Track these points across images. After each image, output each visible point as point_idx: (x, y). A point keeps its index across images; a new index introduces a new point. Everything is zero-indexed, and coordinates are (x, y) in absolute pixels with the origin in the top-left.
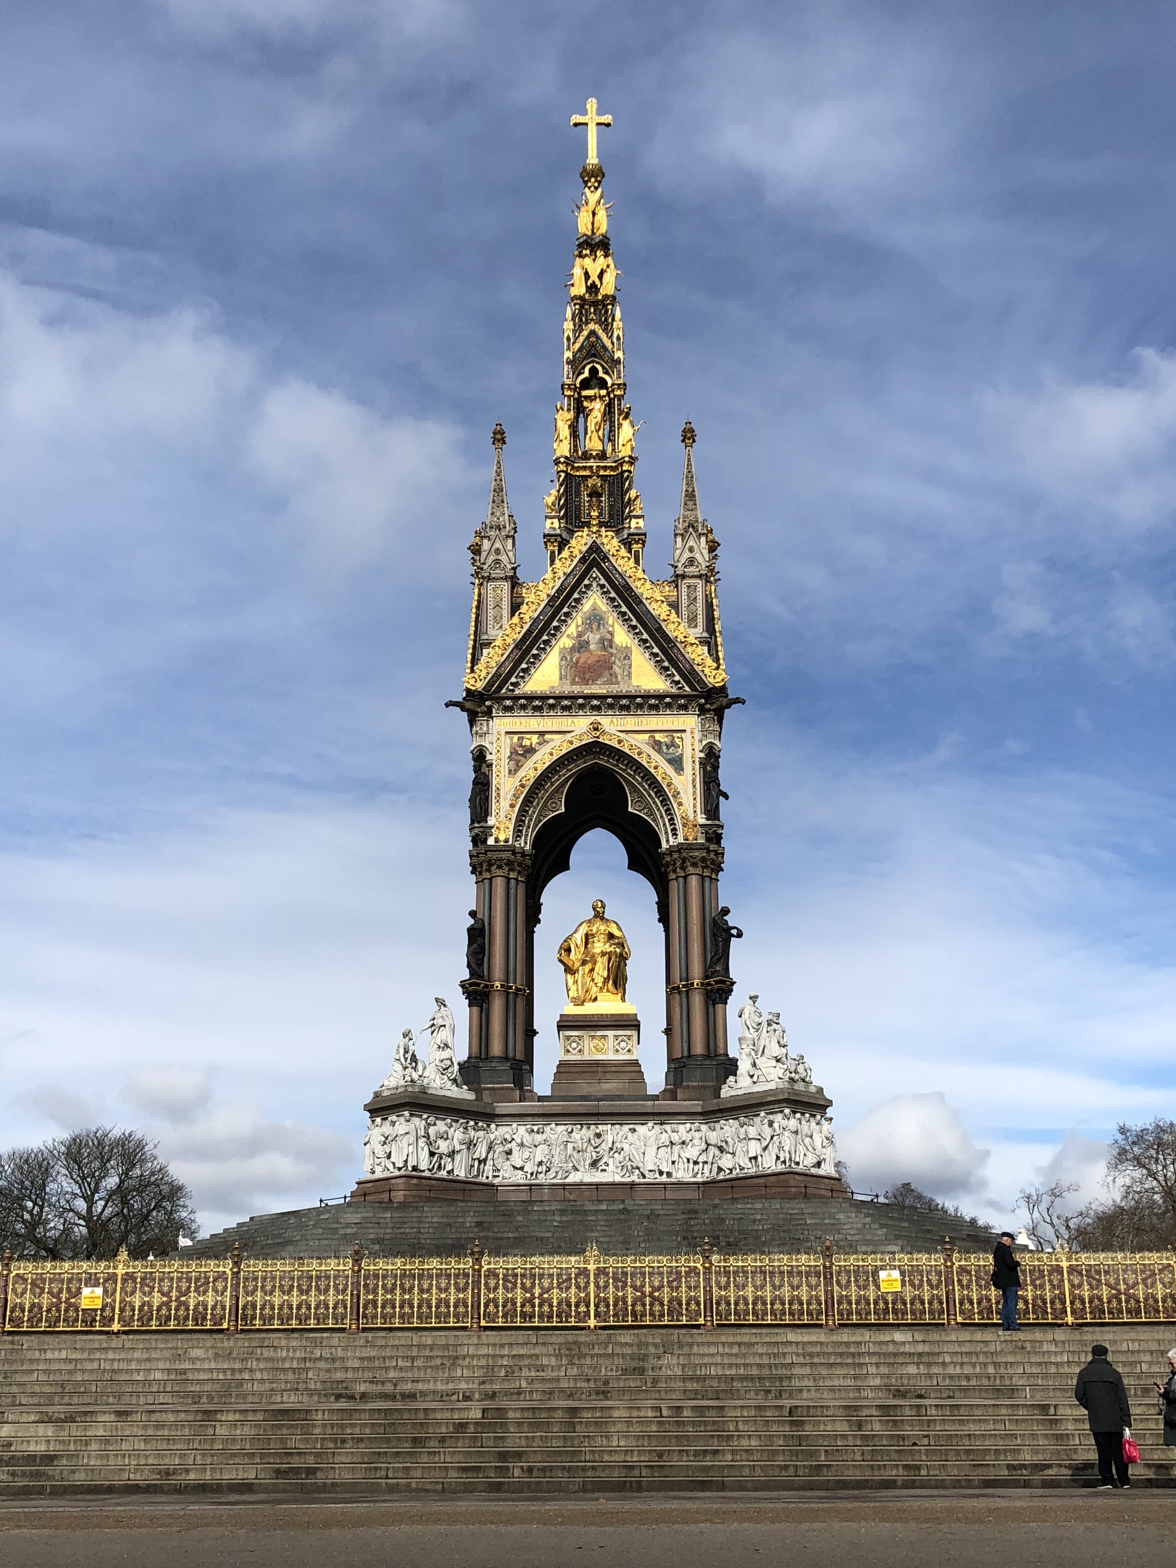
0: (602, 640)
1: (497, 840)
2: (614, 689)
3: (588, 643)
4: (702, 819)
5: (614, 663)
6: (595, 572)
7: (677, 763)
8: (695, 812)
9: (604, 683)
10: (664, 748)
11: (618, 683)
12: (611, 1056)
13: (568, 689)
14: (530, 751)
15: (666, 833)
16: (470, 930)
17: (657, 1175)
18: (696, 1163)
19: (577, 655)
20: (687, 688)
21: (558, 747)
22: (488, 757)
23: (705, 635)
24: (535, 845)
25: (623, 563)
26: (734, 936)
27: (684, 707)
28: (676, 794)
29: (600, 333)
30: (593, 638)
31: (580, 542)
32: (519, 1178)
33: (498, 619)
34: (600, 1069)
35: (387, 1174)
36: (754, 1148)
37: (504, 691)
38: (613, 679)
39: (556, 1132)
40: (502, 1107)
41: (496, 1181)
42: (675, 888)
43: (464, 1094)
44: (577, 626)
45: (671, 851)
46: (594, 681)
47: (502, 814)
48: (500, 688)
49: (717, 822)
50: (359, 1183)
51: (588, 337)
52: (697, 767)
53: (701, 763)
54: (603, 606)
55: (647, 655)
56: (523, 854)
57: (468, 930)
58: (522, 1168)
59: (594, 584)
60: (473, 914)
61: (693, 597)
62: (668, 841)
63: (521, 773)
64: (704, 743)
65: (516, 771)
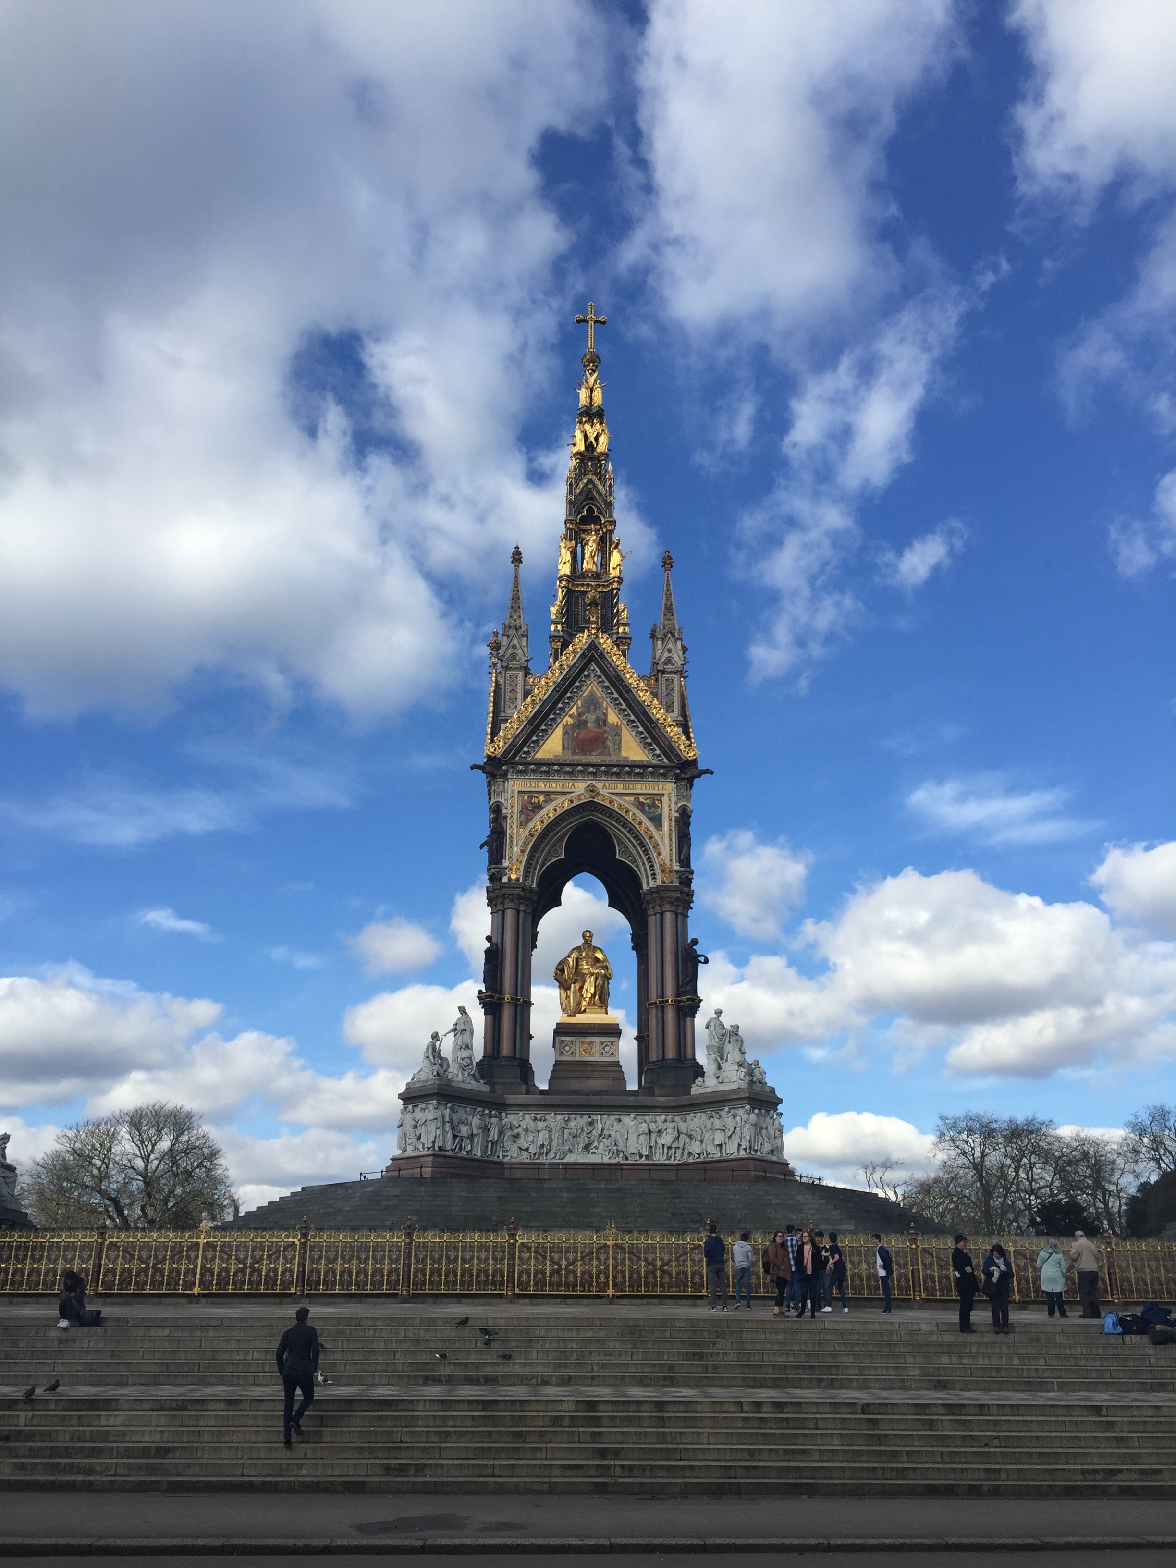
0: (597, 720)
1: (510, 879)
2: (607, 759)
3: (586, 722)
4: (676, 867)
5: (607, 738)
6: (593, 666)
7: (657, 821)
8: (671, 860)
9: (599, 754)
10: (647, 808)
11: (610, 755)
12: (597, 1058)
13: (570, 757)
14: (538, 807)
15: (647, 877)
16: (487, 952)
17: (638, 1158)
18: (670, 1148)
19: (577, 731)
20: (665, 760)
21: (563, 804)
22: (504, 811)
23: (680, 718)
24: (538, 885)
25: (617, 660)
26: (701, 962)
27: (664, 776)
28: (656, 846)
29: (596, 482)
30: (590, 718)
31: (582, 640)
32: (525, 1158)
33: (513, 701)
34: (589, 1069)
35: (417, 1153)
36: (719, 1138)
37: (517, 758)
38: (605, 751)
39: (556, 1120)
40: (511, 1099)
41: (506, 1160)
42: (653, 921)
43: (481, 1087)
44: (578, 709)
45: (651, 891)
46: (591, 751)
47: (514, 858)
48: (515, 755)
49: (688, 869)
50: (392, 1160)
51: (586, 484)
52: (673, 824)
53: (676, 821)
54: (599, 692)
55: (634, 733)
56: (531, 891)
57: (485, 951)
58: (527, 1150)
59: (592, 676)
60: (489, 939)
61: (670, 688)
62: (648, 883)
63: (531, 825)
64: (679, 805)
65: (526, 823)
